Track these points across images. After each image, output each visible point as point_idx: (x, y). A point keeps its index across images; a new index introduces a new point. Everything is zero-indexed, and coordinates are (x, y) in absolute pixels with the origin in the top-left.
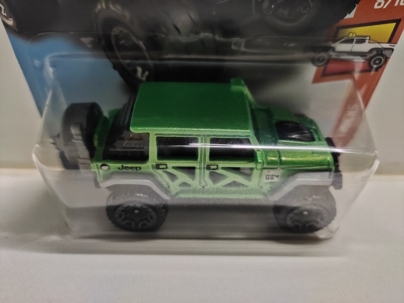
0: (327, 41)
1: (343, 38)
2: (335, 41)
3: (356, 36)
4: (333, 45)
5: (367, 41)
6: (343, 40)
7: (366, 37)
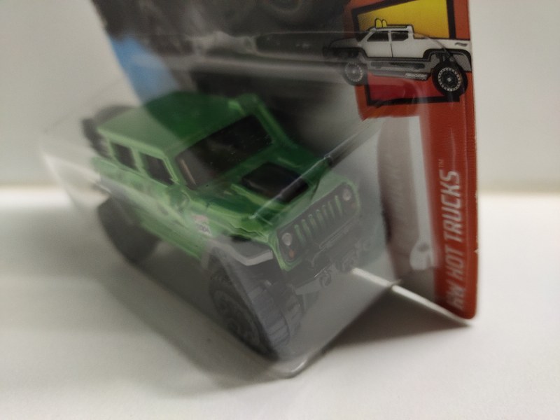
0: (348, 37)
1: (369, 30)
2: (360, 37)
3: (390, 26)
4: (359, 45)
5: (410, 35)
6: (371, 33)
7: (406, 26)
